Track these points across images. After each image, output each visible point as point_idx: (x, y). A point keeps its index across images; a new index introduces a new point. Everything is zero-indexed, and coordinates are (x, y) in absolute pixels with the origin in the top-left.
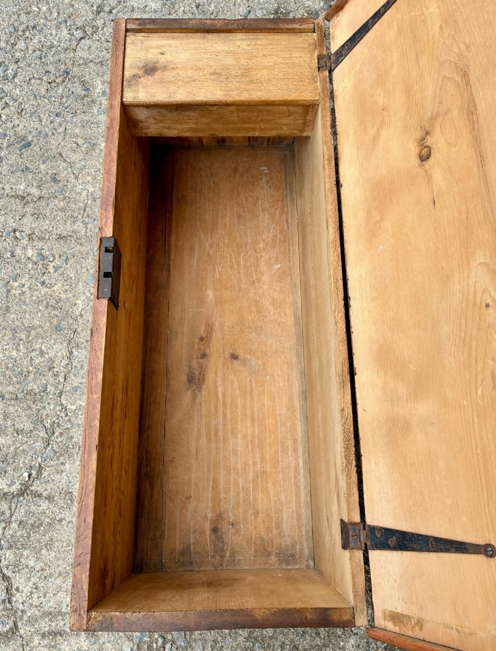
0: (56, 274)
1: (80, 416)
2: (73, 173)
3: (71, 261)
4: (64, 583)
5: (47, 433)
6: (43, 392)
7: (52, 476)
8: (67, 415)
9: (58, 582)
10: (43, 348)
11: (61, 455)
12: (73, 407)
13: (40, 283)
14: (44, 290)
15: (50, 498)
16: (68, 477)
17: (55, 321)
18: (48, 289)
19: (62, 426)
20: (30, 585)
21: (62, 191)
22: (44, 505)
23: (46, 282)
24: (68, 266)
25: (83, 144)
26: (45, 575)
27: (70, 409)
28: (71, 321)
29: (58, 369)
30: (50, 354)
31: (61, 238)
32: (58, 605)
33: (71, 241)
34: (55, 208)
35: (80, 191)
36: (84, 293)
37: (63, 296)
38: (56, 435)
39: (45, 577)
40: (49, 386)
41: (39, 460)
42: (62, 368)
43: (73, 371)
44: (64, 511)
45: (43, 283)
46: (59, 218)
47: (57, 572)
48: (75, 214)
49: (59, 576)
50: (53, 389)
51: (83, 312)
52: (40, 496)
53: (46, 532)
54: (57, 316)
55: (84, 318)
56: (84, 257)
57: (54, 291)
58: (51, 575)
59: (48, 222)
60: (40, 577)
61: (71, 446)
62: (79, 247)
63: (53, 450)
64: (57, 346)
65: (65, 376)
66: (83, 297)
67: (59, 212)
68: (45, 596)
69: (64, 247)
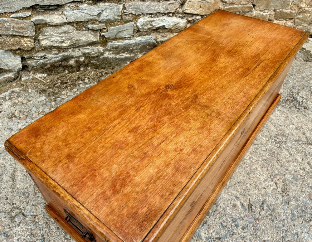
1: (266, 134)
5: (282, 144)
6: (267, 151)
7: (296, 136)
8: (269, 139)
11: (286, 136)
15: (304, 134)
16: (291, 130)
19: (275, 139)
22: (308, 135)
27: (266, 139)
38: (280, 140)
41: (294, 143)
44: (304, 128)
50: (263, 147)
61: (280, 133)
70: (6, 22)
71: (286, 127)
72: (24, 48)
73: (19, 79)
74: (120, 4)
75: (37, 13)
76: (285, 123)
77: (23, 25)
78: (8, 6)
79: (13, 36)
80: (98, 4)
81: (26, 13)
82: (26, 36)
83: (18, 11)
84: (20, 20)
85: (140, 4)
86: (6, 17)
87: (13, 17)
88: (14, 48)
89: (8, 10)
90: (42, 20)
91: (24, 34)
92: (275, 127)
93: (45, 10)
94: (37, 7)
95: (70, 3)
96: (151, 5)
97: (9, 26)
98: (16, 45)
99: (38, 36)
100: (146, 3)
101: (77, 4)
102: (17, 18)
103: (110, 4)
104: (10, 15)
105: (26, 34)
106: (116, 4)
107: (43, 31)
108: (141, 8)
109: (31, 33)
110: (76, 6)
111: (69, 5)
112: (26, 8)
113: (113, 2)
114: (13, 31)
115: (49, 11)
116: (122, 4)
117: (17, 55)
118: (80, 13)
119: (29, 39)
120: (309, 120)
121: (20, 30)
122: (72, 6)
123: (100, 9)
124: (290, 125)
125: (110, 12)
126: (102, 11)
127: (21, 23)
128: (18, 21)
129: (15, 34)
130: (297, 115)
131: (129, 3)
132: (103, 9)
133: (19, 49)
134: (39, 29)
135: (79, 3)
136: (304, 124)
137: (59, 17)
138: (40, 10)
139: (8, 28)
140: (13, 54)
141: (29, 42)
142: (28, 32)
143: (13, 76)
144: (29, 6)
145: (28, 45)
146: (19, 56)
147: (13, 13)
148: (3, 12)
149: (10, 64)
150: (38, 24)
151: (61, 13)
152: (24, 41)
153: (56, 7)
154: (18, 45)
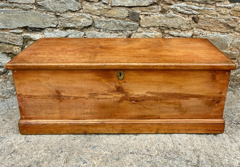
0: (88, 162)
1: (160, 148)
3: (81, 156)
4: (228, 149)
5: (170, 160)
7: (189, 156)
8: (160, 154)
9: (229, 151)
10: (129, 164)
11: (179, 154)
12: (156, 151)
15: (198, 156)
16: (187, 151)
19: (166, 154)
20: (235, 160)
21: (38, 162)
22: (201, 158)
25: (11, 155)
26: (229, 155)
27: (157, 153)
28: (114, 155)
30: (132, 161)
31: (67, 162)
32: (238, 150)
33: (70, 158)
37: (100, 160)
38: (170, 157)
39: (230, 155)
40: (147, 160)
41: (183, 162)
42: (139, 156)
43: (140, 152)
44: (201, 152)
46: (54, 163)
47: (226, 151)
48: (54, 156)
49: (227, 151)
50: (149, 159)
52: (198, 160)
53: (212, 157)
54: (111, 160)
56: (80, 152)
57: (97, 164)
58: (228, 153)
60: (231, 157)
61: (174, 151)
62: (74, 154)
63: (177, 157)
64: (127, 159)
65: (142, 154)
68: (236, 155)
69: (73, 160)
70: (6, 34)
71: (184, 146)
72: (14, 52)
73: (6, 74)
74: (82, 31)
75: (27, 32)
76: (186, 143)
77: (16, 38)
78: (9, 25)
79: (9, 44)
80: (67, 30)
81: (19, 30)
82: (17, 45)
83: (15, 29)
84: (15, 34)
85: (96, 33)
86: (7, 31)
87: (11, 32)
88: (7, 52)
89: (9, 27)
90: (29, 36)
91: (15, 44)
92: (173, 144)
93: (33, 31)
94: (28, 28)
95: (49, 27)
96: (105, 35)
97: (7, 37)
98: (9, 50)
99: (25, 46)
100: (101, 33)
101: (53, 29)
102: (13, 33)
103: (74, 31)
104: (9, 31)
105: (17, 43)
106: (79, 32)
107: (29, 43)
108: (97, 36)
109: (20, 44)
110: (52, 30)
111: (47, 29)
112: (20, 28)
113: (77, 30)
114: (9, 40)
115: (36, 32)
116: (84, 32)
117: (9, 57)
118: (54, 34)
119: (18, 47)
120: (212, 146)
121: (13, 41)
122: (49, 29)
123: (68, 33)
124: (188, 146)
125: (74, 36)
126: (69, 35)
127: (15, 36)
128: (13, 35)
129: (10, 42)
130: (203, 139)
131: (89, 32)
132: (69, 34)
133: (11, 53)
134: (27, 42)
135: (55, 29)
136: (204, 148)
137: (40, 36)
138: (30, 31)
139: (6, 38)
140: (7, 56)
141: (18, 49)
142: (18, 42)
143: (3, 71)
144: (22, 27)
145: (17, 51)
146: (10, 58)
147: (12, 29)
148: (5, 28)
149: (3, 62)
150: (26, 39)
151: (42, 33)
152: (15, 48)
153: (40, 30)
154: (10, 50)
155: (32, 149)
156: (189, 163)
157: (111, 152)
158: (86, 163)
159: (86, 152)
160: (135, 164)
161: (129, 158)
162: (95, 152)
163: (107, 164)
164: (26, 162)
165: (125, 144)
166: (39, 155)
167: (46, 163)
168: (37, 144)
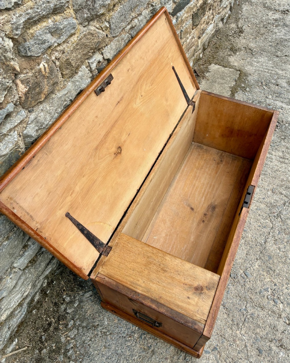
0: (267, 286)
1: (264, 216)
2: (247, 350)
3: (257, 291)
5: (280, 216)
6: (280, 232)
10: (278, 251)
12: (267, 221)
13: (277, 286)
14: (275, 281)
15: (281, 194)
16: (273, 197)
17: (271, 261)
18: (273, 280)
19: (273, 216)
21: (256, 339)
23: (273, 285)
24: (260, 288)
28: (263, 258)
29: (272, 238)
30: (275, 247)
31: (262, 308)
34: (263, 330)
35: (246, 335)
36: (254, 269)
37: (265, 274)
38: (276, 213)
40: (278, 233)
41: (284, 208)
42: (270, 238)
43: (265, 235)
44: (276, 188)
45: (275, 285)
46: (262, 321)
48: (251, 319)
51: (256, 261)
52: (285, 196)
53: (284, 185)
54: (270, 263)
55: (256, 257)
56: (250, 290)
57: (270, 278)
58: (283, 172)
59: (268, 321)
61: (270, 207)
62: (252, 297)
63: (278, 209)
64: (272, 249)
65: (269, 234)
66: (255, 268)
67: (261, 325)
69: (261, 301)
71: (267, 197)
92: (262, 203)
120: (271, 176)
136: (272, 184)
155: (232, 345)
156: (287, 204)
157: (257, 259)
158: (268, 288)
159: (251, 285)
160: (279, 245)
161: (271, 247)
162: (255, 275)
163: (273, 270)
164: (252, 354)
165: (250, 242)
166: (244, 337)
167: (258, 330)
168: (225, 338)
